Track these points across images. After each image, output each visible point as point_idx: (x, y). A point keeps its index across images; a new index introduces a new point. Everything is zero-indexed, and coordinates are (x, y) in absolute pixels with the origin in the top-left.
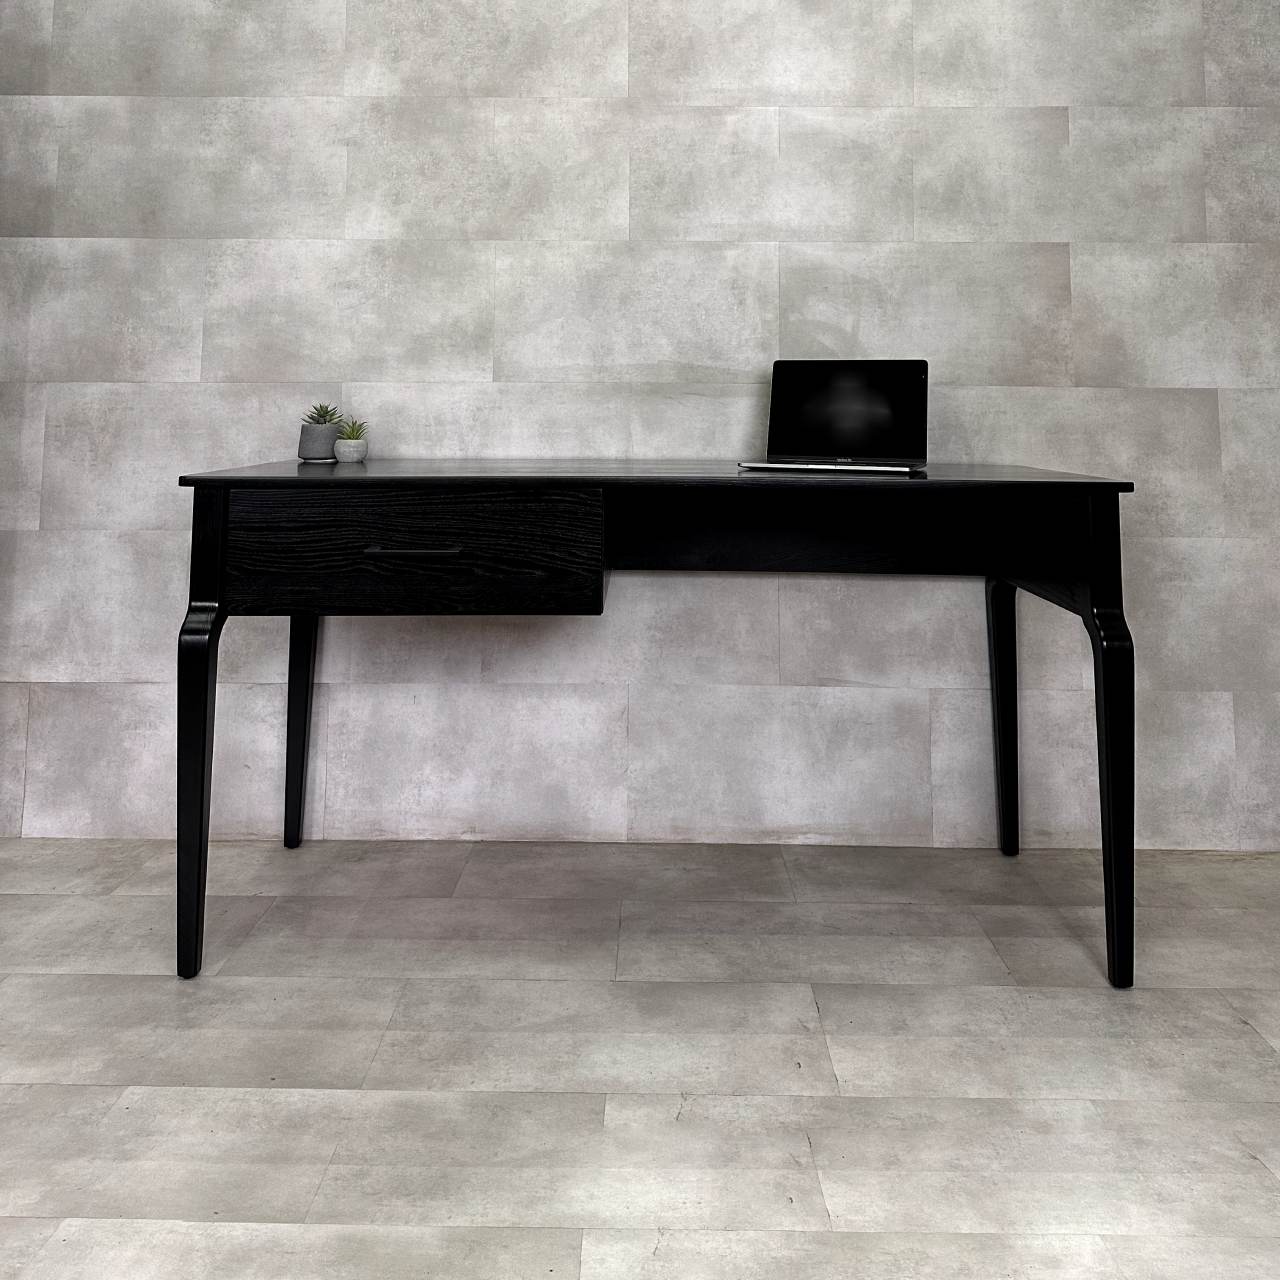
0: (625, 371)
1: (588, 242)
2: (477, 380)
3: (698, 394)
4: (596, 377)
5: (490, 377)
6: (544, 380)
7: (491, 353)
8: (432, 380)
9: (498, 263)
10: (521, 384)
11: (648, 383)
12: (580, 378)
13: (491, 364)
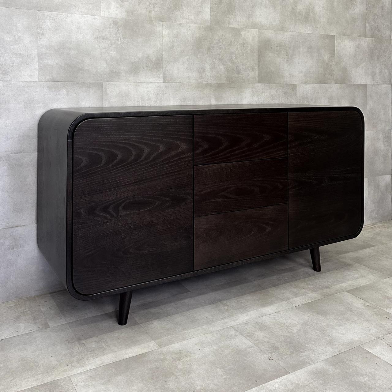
0: (209, 78)
1: (196, 25)
2: (157, 82)
3: (233, 87)
4: (200, 81)
5: (162, 80)
6: (181, 82)
7: (162, 70)
8: (139, 82)
9: (164, 32)
10: (173, 83)
11: (217, 83)
12: (194, 81)
13: (161, 75)
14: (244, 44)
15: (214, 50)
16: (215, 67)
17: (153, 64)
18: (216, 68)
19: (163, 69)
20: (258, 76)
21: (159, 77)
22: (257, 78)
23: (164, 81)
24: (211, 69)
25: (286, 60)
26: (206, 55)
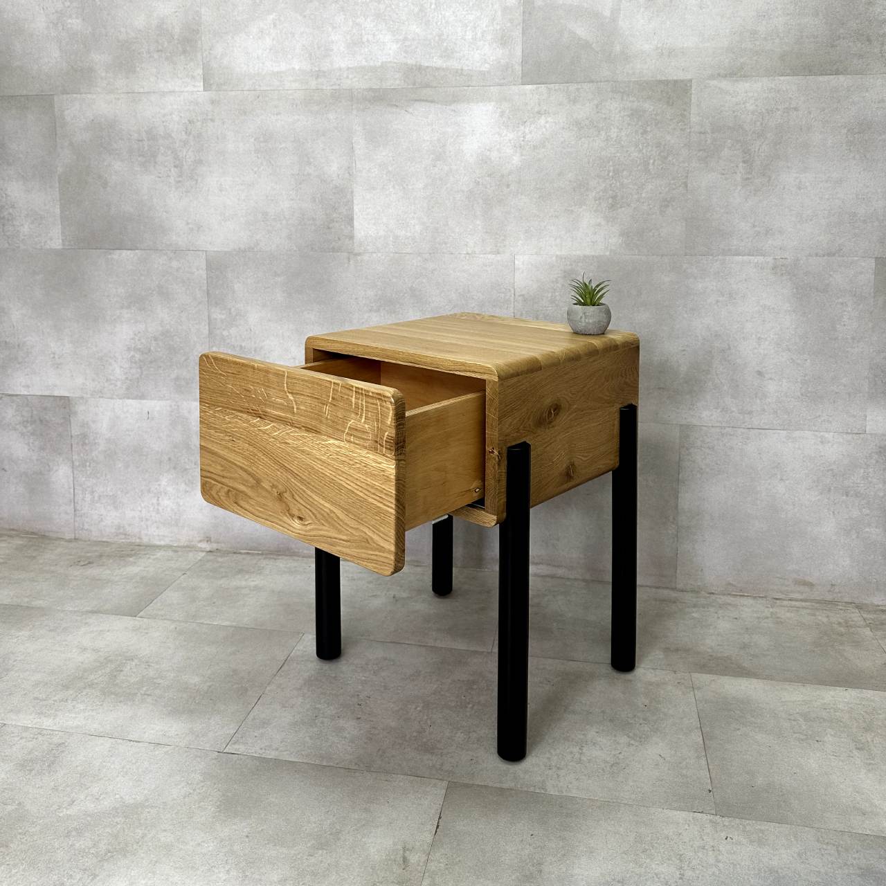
0: (345, 76)
2: (186, 89)
3: (426, 101)
4: (313, 84)
5: (200, 85)
6: (257, 87)
7: (200, 58)
8: (141, 90)
10: (233, 93)
11: (371, 89)
12: (296, 85)
13: (200, 71)
17: (176, 42)
19: (202, 55)
20: (524, 62)
21: (193, 77)
22: (518, 68)
23: (207, 86)
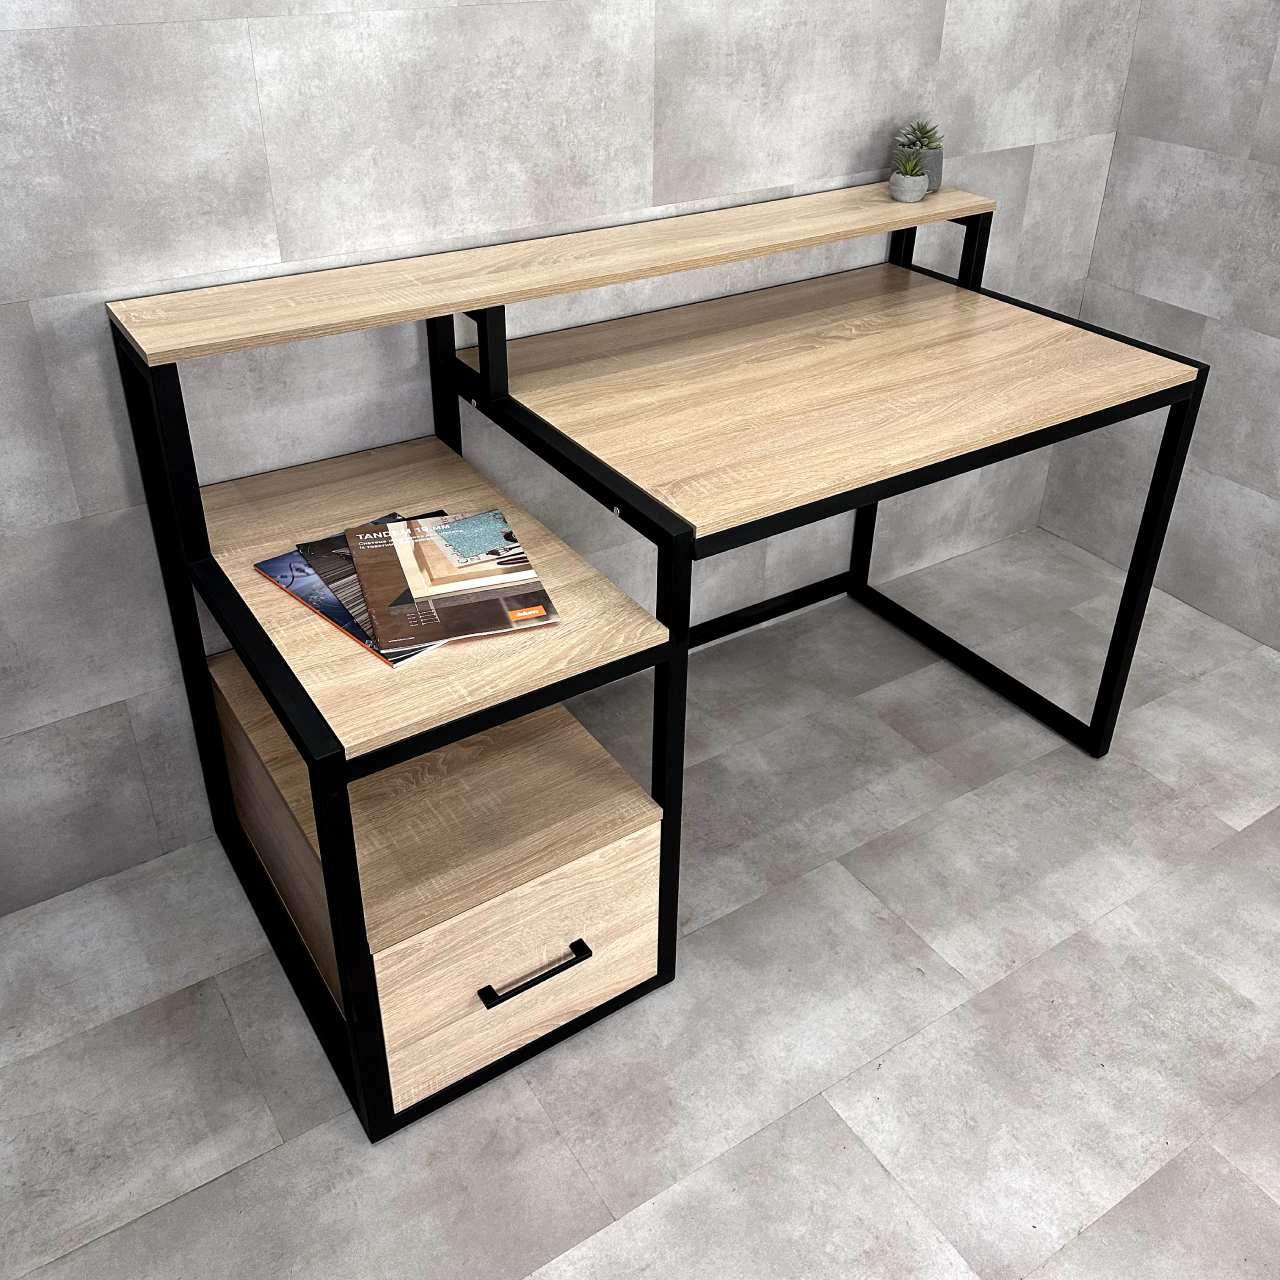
14: (600, 62)
15: (479, 106)
16: (489, 172)
17: (232, 197)
18: (492, 176)
19: (274, 212)
20: (655, 180)
21: (265, 245)
22: (650, 189)
23: (287, 256)
24: (471, 182)
25: (758, 104)
26: (450, 131)
